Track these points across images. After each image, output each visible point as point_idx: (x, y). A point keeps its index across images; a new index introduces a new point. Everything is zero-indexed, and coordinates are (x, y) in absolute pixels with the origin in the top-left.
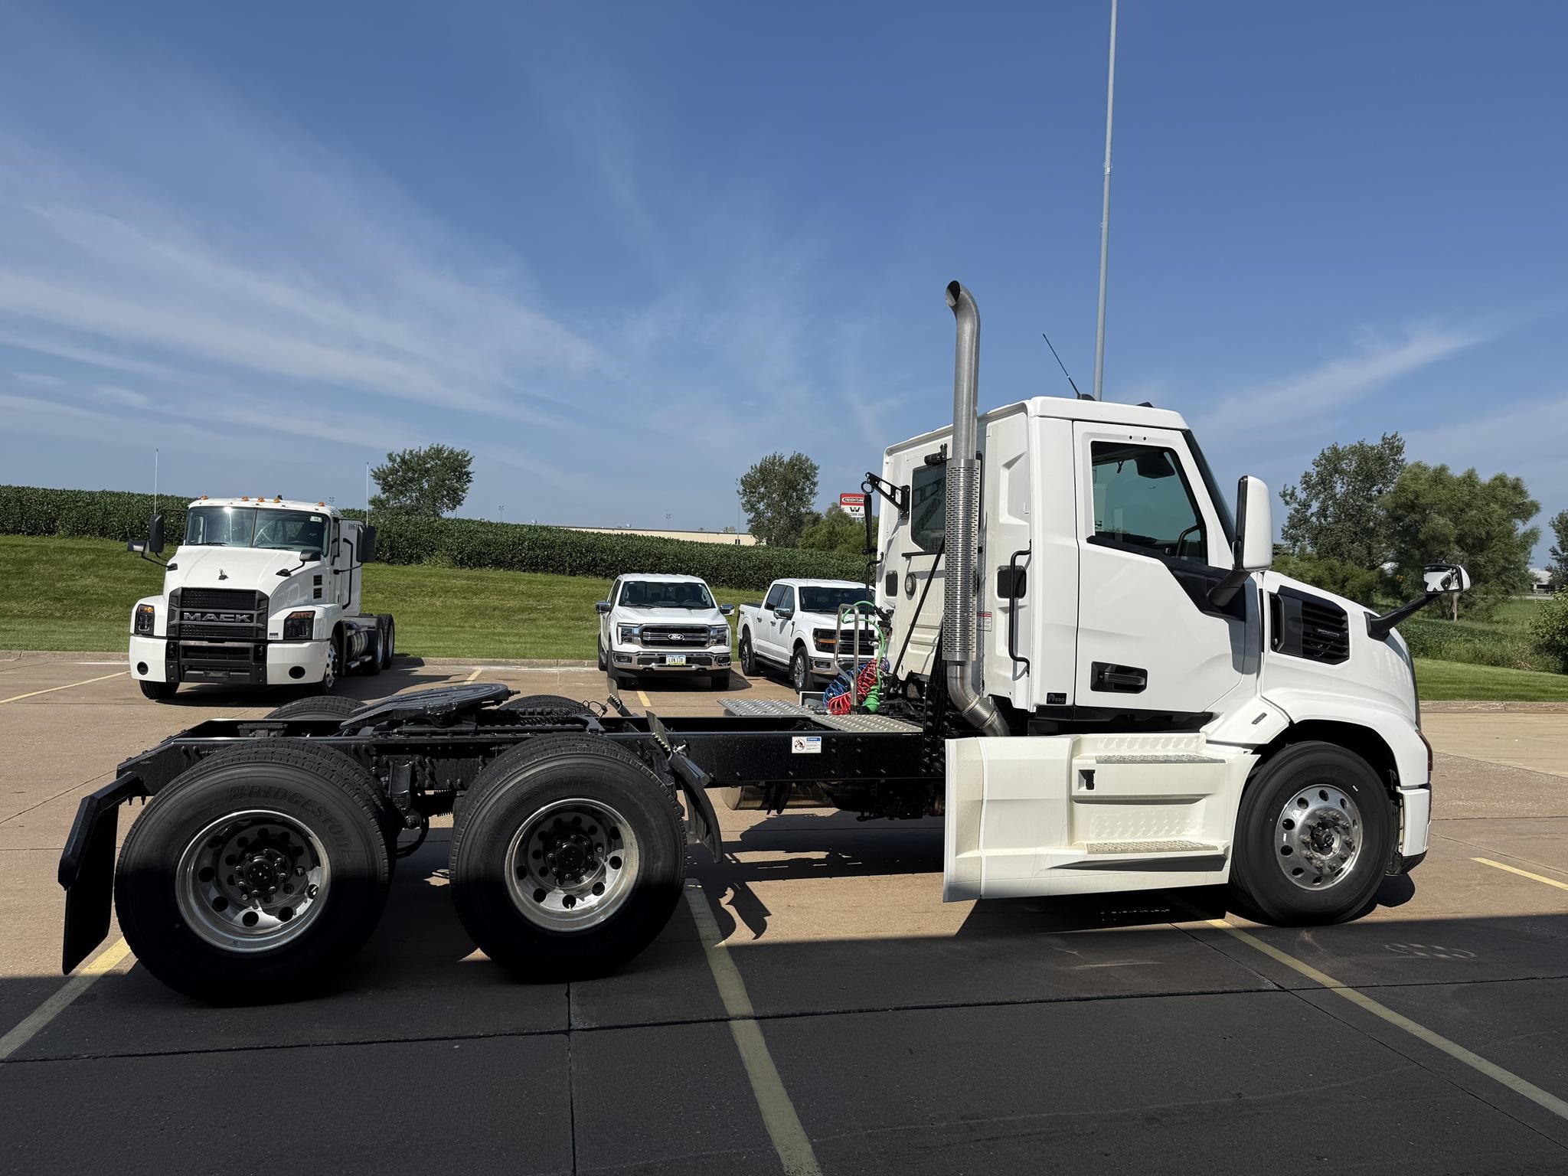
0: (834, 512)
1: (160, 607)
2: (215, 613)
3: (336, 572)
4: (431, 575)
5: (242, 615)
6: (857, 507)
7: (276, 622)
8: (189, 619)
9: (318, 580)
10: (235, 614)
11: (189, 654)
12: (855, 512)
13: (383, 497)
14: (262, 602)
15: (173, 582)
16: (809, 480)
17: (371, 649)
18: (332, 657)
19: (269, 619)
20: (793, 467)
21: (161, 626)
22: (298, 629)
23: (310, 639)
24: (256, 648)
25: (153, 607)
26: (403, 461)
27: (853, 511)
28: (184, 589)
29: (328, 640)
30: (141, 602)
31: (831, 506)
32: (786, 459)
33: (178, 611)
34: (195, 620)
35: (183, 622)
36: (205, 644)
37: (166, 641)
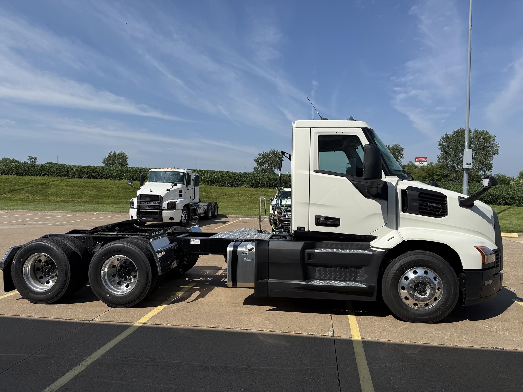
0: (410, 165)
1: (135, 200)
2: (149, 202)
3: (188, 189)
4: (242, 190)
5: (156, 202)
6: (422, 162)
7: (165, 204)
8: (142, 203)
9: (181, 192)
10: (154, 202)
11: (143, 214)
12: (421, 164)
13: (257, 167)
14: (161, 199)
15: (139, 193)
16: (400, 153)
17: (206, 212)
18: (184, 214)
19: (163, 203)
20: (394, 149)
21: (135, 206)
22: (172, 206)
23: (175, 209)
24: (159, 212)
25: (134, 200)
26: (263, 155)
27: (420, 164)
28: (141, 195)
29: (182, 209)
30: (133, 199)
31: (409, 162)
32: (391, 146)
33: (139, 201)
34: (144, 204)
35: (141, 204)
36: (146, 210)
37: (137, 210)
